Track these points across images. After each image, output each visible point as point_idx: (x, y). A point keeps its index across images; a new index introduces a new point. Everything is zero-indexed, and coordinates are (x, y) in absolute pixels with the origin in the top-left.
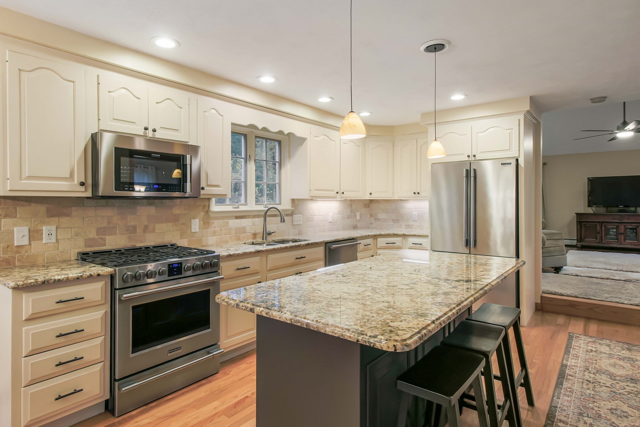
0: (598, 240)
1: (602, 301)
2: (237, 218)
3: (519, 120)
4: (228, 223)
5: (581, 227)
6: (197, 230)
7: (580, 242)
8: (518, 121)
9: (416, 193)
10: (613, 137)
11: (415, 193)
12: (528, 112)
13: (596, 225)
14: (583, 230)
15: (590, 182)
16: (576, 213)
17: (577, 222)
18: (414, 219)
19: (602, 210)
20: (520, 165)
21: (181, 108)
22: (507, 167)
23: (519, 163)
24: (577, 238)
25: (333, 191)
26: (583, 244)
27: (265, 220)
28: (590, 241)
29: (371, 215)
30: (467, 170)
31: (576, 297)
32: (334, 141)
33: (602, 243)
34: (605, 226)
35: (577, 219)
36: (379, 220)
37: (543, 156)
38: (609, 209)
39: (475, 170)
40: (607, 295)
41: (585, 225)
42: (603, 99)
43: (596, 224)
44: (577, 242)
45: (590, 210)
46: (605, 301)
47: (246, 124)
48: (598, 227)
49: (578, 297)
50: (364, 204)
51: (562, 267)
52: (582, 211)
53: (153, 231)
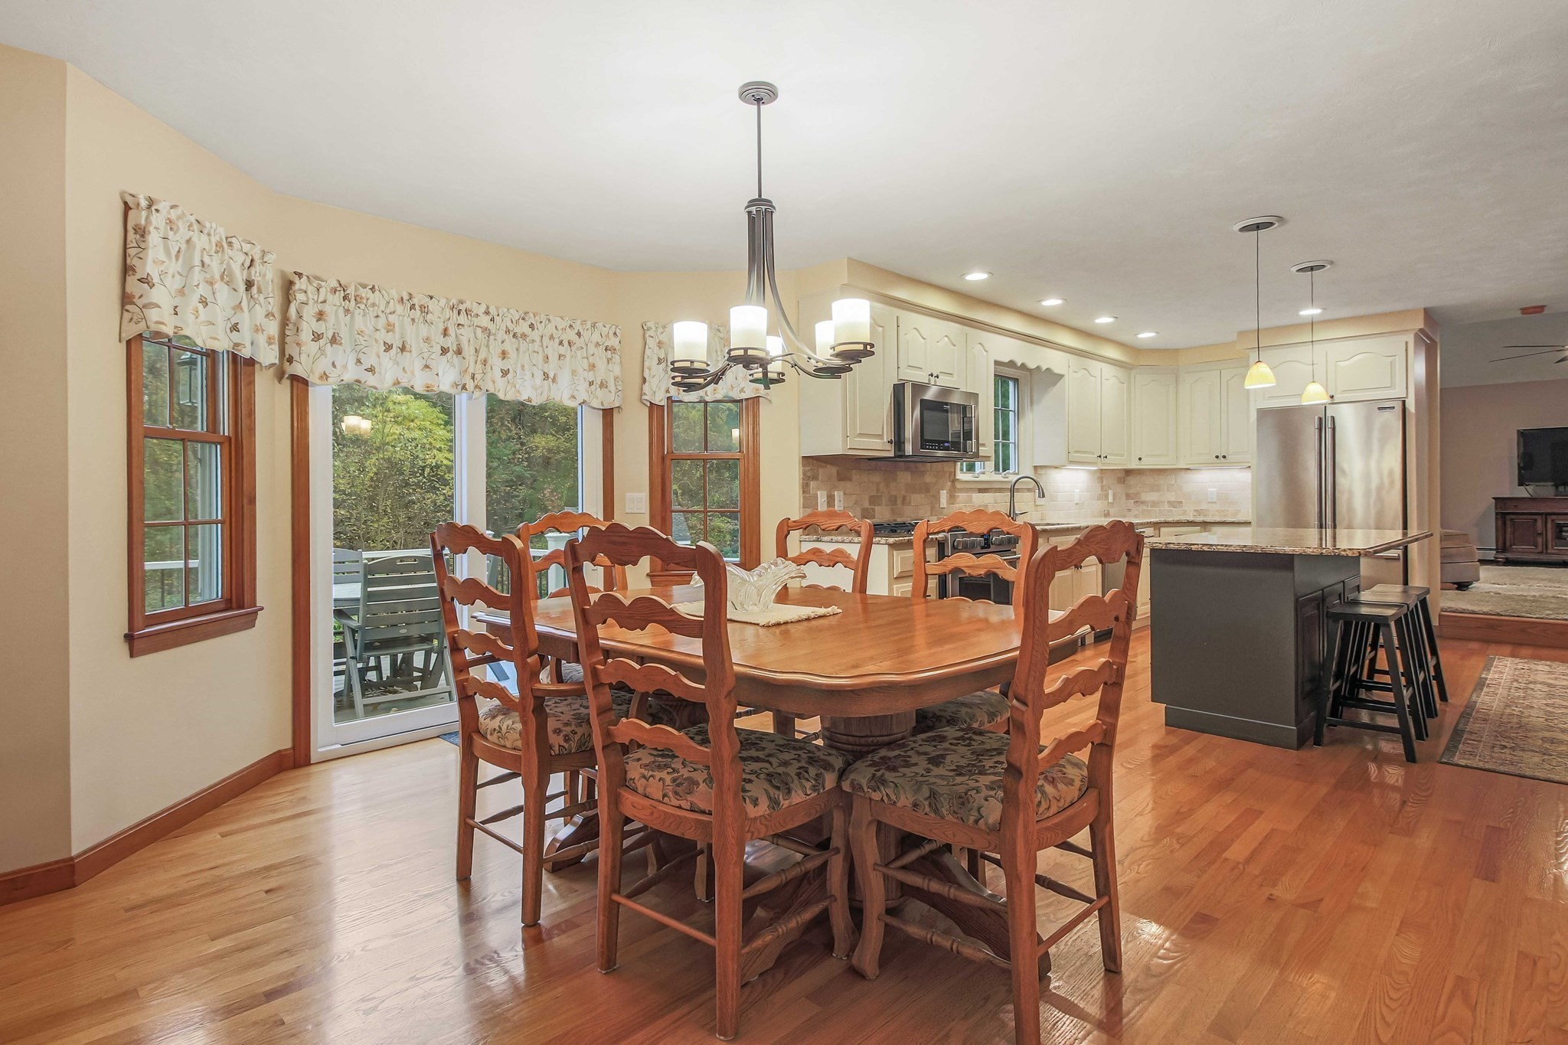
0: (1540, 549)
1: (1542, 618)
2: (981, 491)
3: (1407, 343)
4: (971, 497)
5: (1505, 524)
6: (945, 506)
7: (1501, 552)
8: (1405, 343)
9: (1220, 457)
10: (1564, 356)
11: (1217, 457)
12: (1421, 330)
13: (1536, 520)
14: (1509, 530)
15: (1522, 440)
16: (1494, 498)
17: (1497, 514)
18: (1210, 500)
19: (1546, 490)
20: (1409, 410)
21: (954, 346)
22: (1387, 414)
23: (1407, 406)
24: (1497, 545)
25: (1093, 453)
26: (1509, 555)
27: (1012, 497)
28: (1520, 550)
29: (1128, 496)
30: (1320, 419)
31: (1498, 614)
32: (1095, 377)
33: (1547, 553)
34: (1553, 521)
35: (1496, 508)
36: (1143, 503)
37: (1441, 389)
38: (1561, 489)
39: (1333, 418)
40: (1548, 612)
41: (1511, 520)
42: (1540, 309)
43: (1535, 517)
44: (1497, 552)
45: (1522, 492)
46: (1547, 619)
47: (1006, 360)
48: (1539, 524)
49: (1502, 615)
50: (1118, 478)
51: (1470, 583)
52: (1506, 494)
53: (909, 504)
